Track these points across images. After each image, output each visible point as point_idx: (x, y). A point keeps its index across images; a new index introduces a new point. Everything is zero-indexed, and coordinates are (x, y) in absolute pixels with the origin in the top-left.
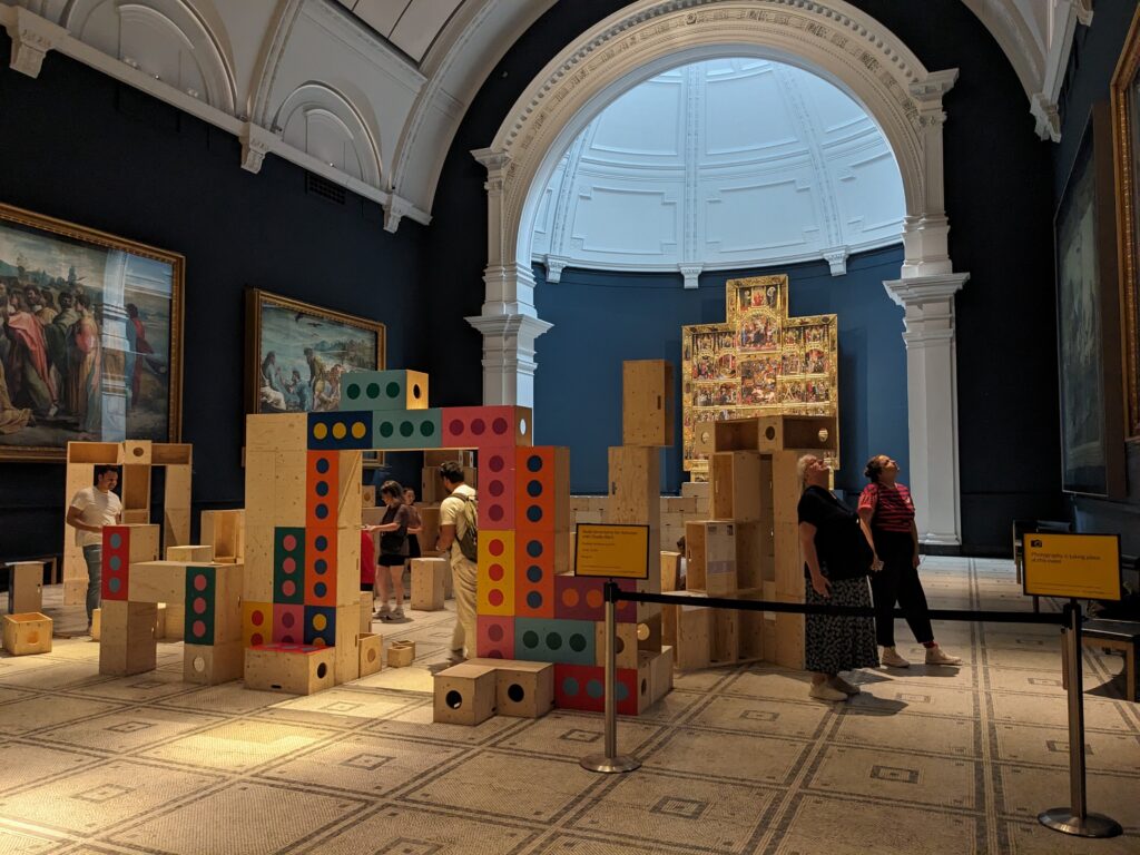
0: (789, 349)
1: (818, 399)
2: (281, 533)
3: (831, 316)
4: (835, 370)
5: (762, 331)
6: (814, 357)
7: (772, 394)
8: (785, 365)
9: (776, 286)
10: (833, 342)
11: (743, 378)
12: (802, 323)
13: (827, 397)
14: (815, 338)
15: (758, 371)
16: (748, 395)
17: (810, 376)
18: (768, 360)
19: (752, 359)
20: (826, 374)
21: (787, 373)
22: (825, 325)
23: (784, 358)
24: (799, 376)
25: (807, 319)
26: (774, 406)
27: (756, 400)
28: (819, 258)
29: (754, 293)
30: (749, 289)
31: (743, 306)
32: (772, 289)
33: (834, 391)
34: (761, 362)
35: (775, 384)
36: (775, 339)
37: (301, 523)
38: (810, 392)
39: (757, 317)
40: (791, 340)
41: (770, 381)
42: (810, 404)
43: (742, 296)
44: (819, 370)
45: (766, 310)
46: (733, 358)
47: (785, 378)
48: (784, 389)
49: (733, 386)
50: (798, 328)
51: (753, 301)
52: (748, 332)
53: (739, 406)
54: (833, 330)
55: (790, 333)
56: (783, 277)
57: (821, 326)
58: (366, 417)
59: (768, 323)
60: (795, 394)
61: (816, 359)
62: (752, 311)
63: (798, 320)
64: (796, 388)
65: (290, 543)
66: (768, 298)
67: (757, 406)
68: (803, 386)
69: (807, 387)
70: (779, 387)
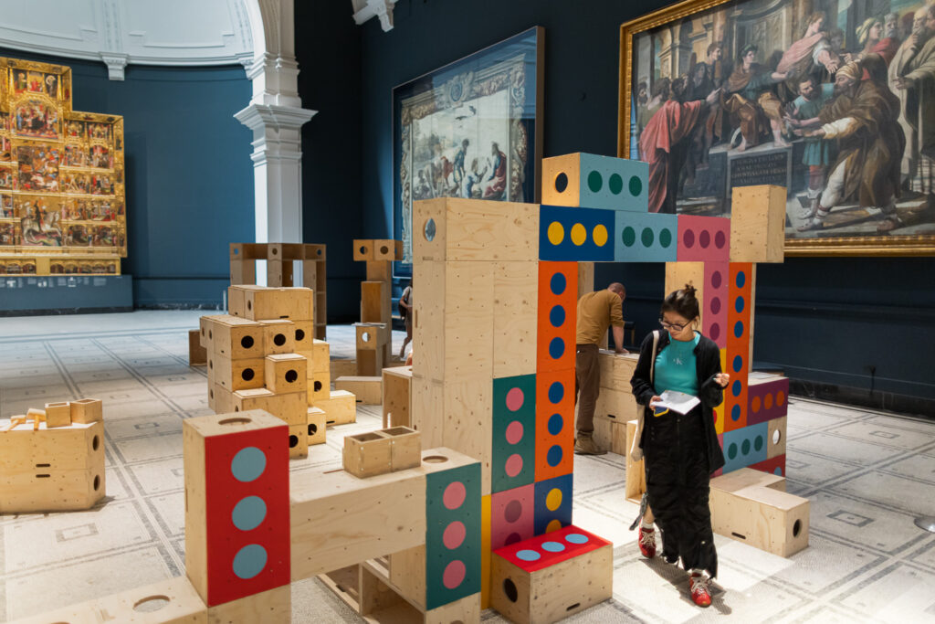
0: (72, 141)
1: (103, 192)
2: (501, 387)
3: (117, 117)
4: (121, 167)
5: (41, 118)
6: (98, 153)
7: (54, 183)
8: (68, 155)
9: (56, 76)
10: (119, 141)
11: (20, 163)
12: (87, 118)
13: (112, 191)
14: (99, 135)
15: (38, 158)
16: (26, 180)
17: (95, 170)
18: (49, 148)
19: (30, 144)
20: (112, 171)
21: (70, 164)
22: (109, 124)
23: (67, 149)
24: (82, 169)
25: (93, 115)
26: (57, 195)
27: (35, 186)
28: (98, 59)
29: (31, 78)
30: (24, 72)
31: (17, 87)
32: (51, 78)
33: (120, 187)
34: (41, 149)
35: (57, 173)
36: (56, 129)
37: (530, 367)
38: (95, 185)
39: (35, 103)
40: (74, 134)
41: (51, 169)
42: (95, 196)
43: (16, 78)
44: (104, 165)
45: (44, 98)
46: (7, 140)
47: (69, 168)
48: (68, 180)
49: (9, 171)
50: (81, 123)
51: (29, 86)
52: (24, 116)
53: (17, 192)
54: (119, 130)
55: (73, 126)
56: (65, 68)
57: (106, 125)
58: (607, 218)
59: (47, 111)
60: (79, 185)
61: (101, 155)
62: (28, 95)
63: (82, 115)
64: (81, 180)
65: (515, 399)
66: (48, 87)
67: (37, 193)
68: (88, 179)
69: (93, 179)
70: (62, 176)
